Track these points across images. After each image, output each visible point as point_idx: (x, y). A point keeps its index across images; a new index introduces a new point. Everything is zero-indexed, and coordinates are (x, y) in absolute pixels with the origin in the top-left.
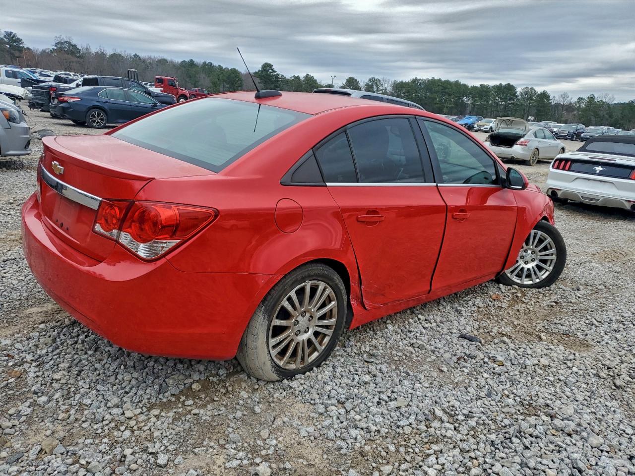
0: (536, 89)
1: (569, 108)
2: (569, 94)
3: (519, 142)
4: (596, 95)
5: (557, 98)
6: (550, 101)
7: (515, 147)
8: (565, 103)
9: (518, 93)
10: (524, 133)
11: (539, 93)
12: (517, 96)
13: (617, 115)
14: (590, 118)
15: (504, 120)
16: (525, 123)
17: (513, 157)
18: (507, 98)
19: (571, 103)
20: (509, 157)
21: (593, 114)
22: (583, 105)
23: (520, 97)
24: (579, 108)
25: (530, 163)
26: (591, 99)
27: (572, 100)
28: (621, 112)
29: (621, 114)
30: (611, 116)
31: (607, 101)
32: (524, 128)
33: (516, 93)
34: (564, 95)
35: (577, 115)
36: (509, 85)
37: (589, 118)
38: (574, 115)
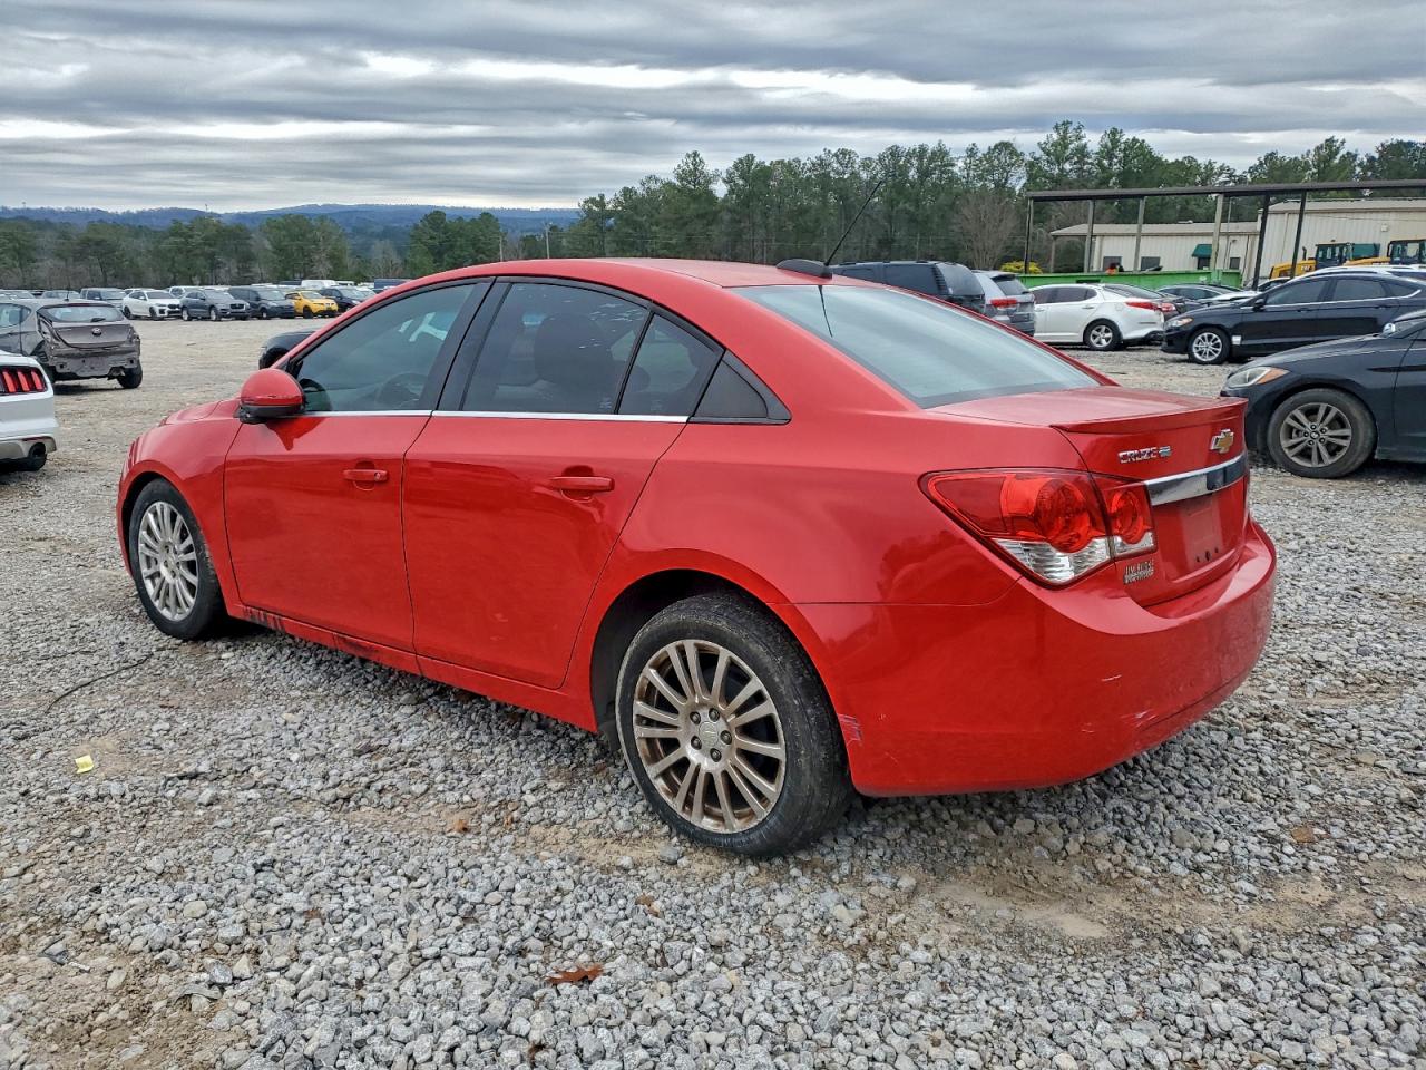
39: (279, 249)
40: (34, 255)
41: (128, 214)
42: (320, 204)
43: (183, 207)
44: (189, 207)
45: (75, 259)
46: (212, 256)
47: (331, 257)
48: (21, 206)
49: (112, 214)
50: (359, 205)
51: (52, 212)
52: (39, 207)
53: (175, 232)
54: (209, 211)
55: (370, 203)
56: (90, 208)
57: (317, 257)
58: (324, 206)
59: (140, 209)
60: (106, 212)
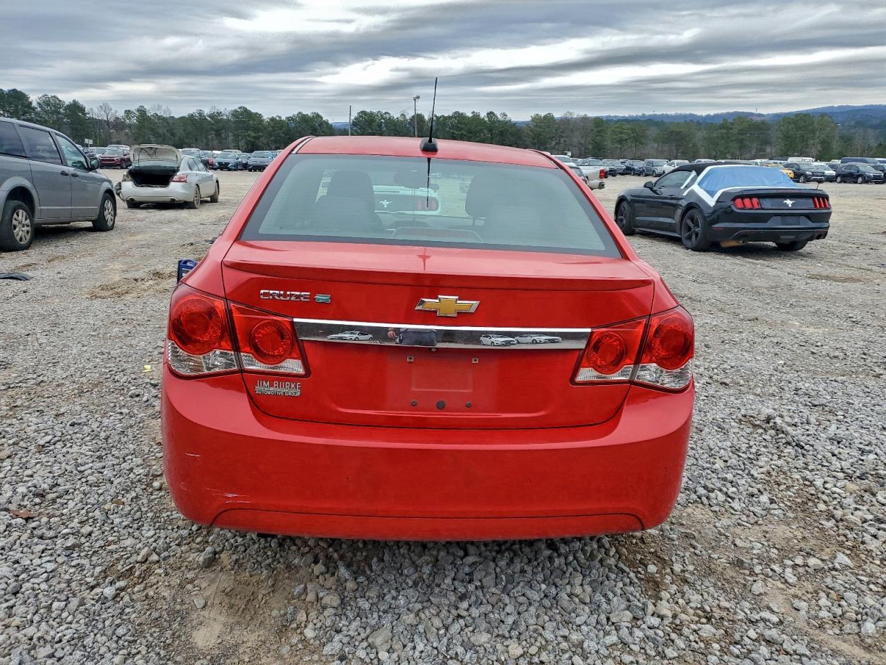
0: (61, 97)
1: (118, 125)
2: (111, 106)
3: (175, 178)
4: (147, 107)
5: (96, 110)
6: (88, 115)
7: (172, 184)
8: (109, 117)
9: (34, 104)
10: (177, 165)
11: (67, 103)
12: (34, 109)
13: (180, 132)
14: (149, 138)
15: (142, 149)
16: (174, 151)
17: (173, 200)
18: (18, 112)
19: (117, 118)
20: (168, 199)
21: (150, 132)
22: (134, 121)
23: (39, 109)
24: (130, 126)
25: (194, 206)
26: (142, 112)
27: (117, 114)
28: (183, 128)
29: (185, 130)
30: (173, 135)
31: (162, 114)
32: (174, 158)
33: (31, 103)
34: (105, 107)
35: (130, 134)
36: (14, 90)
37: (147, 137)
38: (127, 134)
39: (787, 137)
40: (643, 140)
41: (708, 116)
42: (836, 106)
43: (742, 111)
44: (745, 111)
45: (663, 143)
46: (741, 141)
47: (823, 142)
48: (651, 113)
49: (699, 116)
50: (866, 106)
51: (667, 116)
52: (661, 113)
53: (722, 127)
54: (758, 112)
55: (874, 104)
56: (688, 113)
57: (812, 142)
58: (839, 107)
59: (716, 113)
60: (696, 115)
